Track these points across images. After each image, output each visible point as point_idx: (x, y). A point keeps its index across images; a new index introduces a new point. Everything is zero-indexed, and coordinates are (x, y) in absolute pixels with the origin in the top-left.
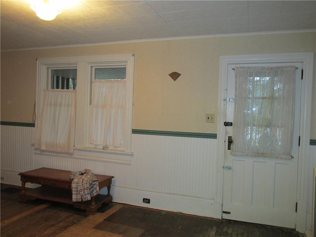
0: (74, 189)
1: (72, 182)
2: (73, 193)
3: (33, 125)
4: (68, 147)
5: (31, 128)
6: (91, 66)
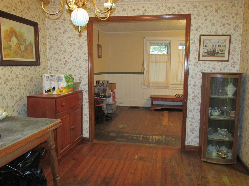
3: (142, 73)
4: (167, 84)
5: (141, 75)
6: (178, 42)
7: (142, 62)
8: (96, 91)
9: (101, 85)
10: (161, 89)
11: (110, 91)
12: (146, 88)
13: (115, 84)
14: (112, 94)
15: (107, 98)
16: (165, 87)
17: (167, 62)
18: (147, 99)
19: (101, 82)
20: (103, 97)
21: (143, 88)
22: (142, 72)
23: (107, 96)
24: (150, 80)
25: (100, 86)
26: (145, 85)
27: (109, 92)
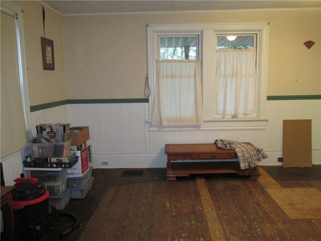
0: (241, 157)
1: (236, 152)
2: (241, 161)
3: (147, 100)
4: (197, 120)
5: (143, 103)
6: (216, 34)
7: (145, 76)
8: (38, 153)
9: (48, 137)
10: (186, 131)
11: (75, 148)
12: (155, 131)
13: (88, 127)
14: (78, 153)
15: (65, 167)
16: (192, 126)
17: (195, 76)
18: (158, 152)
19: (48, 130)
20: (55, 166)
21: (149, 131)
22: (146, 97)
23: (65, 164)
24: (162, 114)
25: (47, 140)
26: (153, 124)
27: (71, 150)
